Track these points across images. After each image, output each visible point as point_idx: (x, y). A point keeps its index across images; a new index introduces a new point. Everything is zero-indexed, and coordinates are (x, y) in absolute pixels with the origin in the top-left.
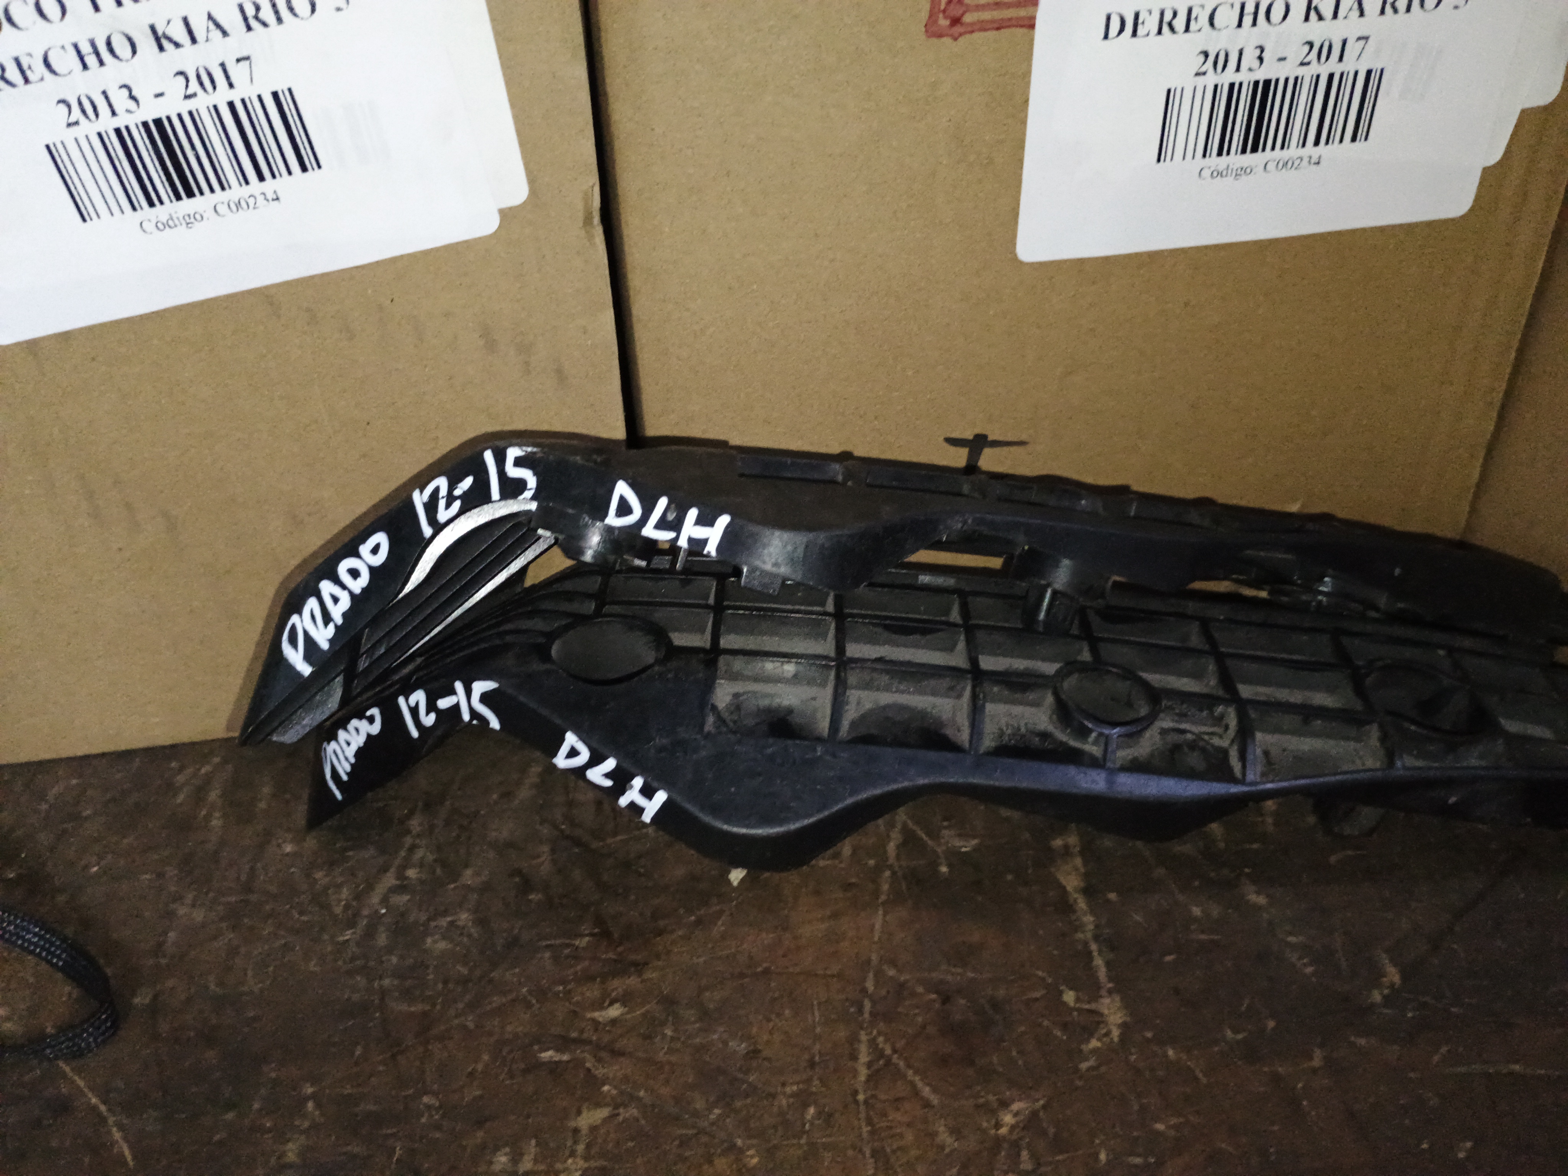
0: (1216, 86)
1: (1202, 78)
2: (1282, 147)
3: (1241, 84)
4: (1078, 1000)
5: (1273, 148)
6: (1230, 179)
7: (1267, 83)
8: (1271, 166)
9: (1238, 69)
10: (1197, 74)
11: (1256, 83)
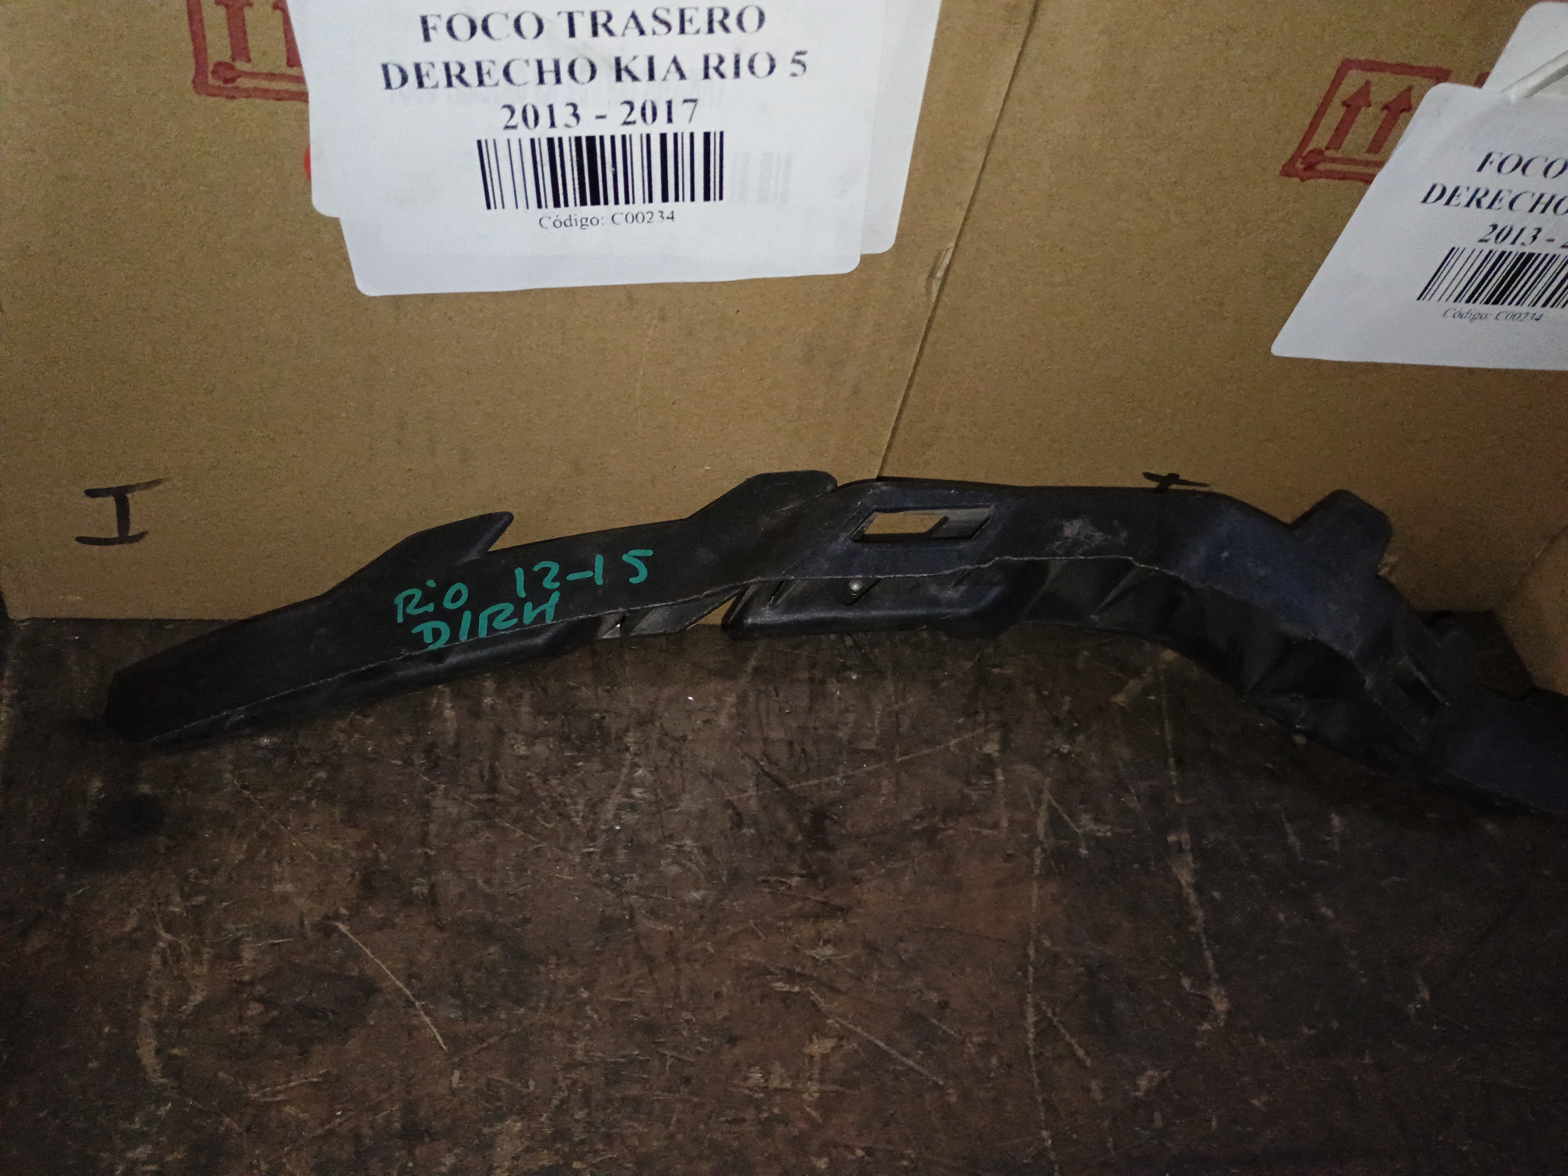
0: (1491, 252)
1: (1483, 244)
2: (1518, 304)
3: (1510, 253)
4: (1193, 985)
5: (1510, 304)
6: (1466, 321)
7: (1531, 255)
8: (1503, 316)
9: (1513, 242)
10: (1481, 241)
11: (1523, 254)
